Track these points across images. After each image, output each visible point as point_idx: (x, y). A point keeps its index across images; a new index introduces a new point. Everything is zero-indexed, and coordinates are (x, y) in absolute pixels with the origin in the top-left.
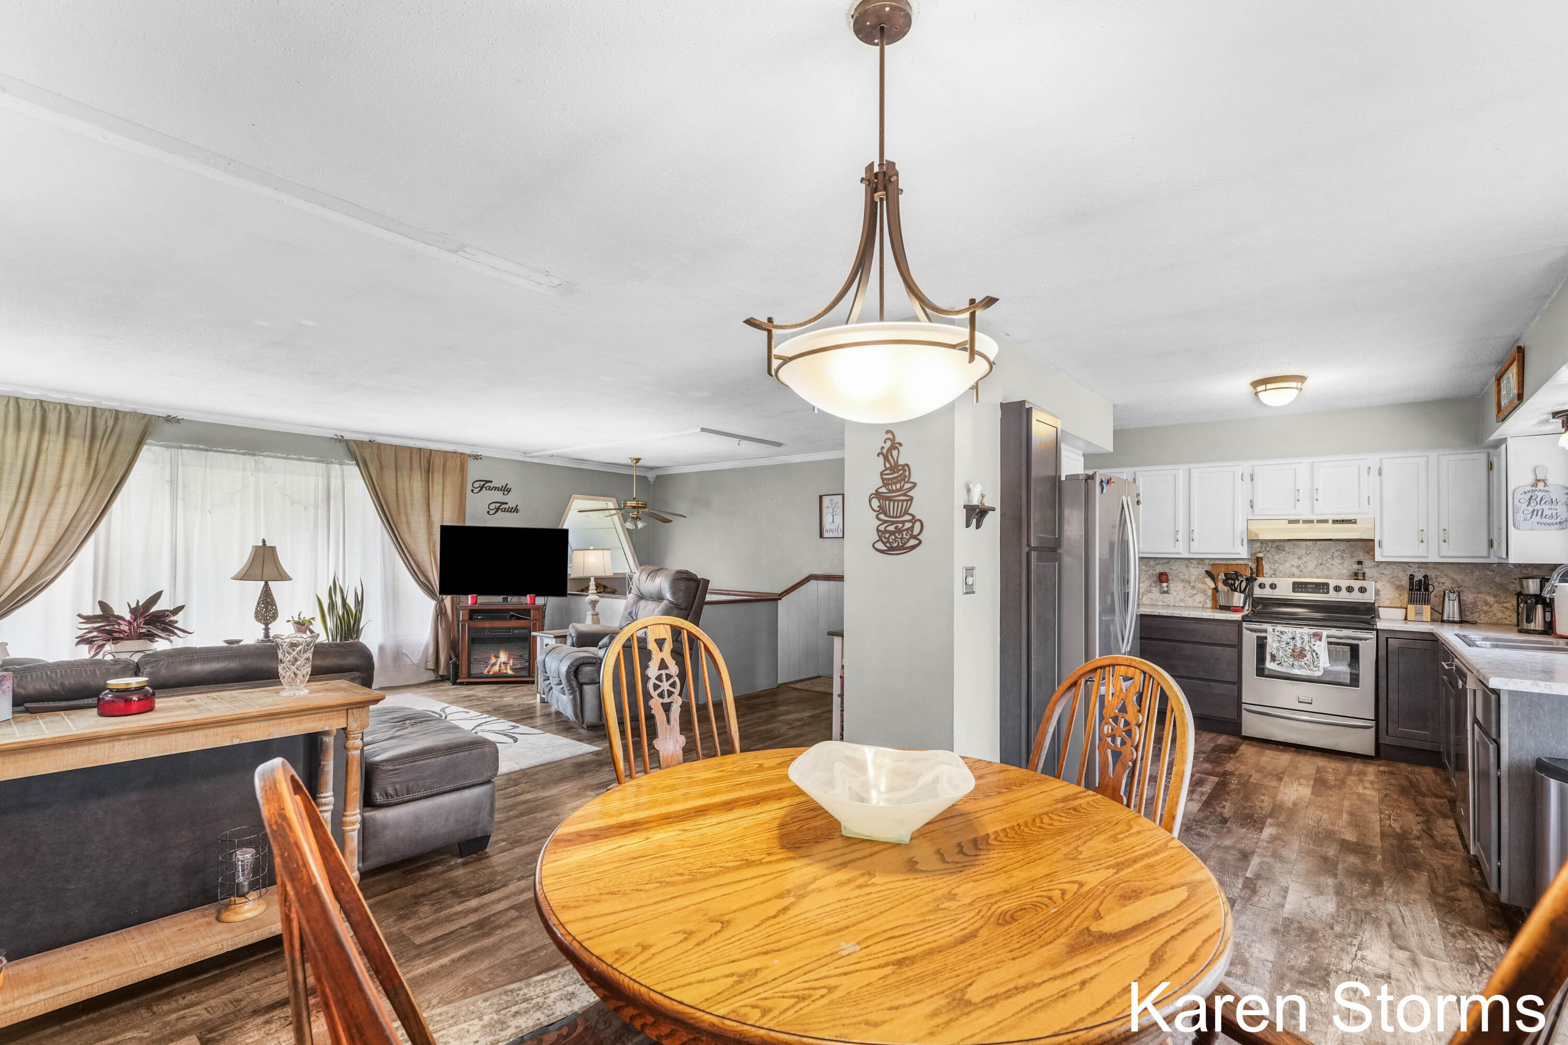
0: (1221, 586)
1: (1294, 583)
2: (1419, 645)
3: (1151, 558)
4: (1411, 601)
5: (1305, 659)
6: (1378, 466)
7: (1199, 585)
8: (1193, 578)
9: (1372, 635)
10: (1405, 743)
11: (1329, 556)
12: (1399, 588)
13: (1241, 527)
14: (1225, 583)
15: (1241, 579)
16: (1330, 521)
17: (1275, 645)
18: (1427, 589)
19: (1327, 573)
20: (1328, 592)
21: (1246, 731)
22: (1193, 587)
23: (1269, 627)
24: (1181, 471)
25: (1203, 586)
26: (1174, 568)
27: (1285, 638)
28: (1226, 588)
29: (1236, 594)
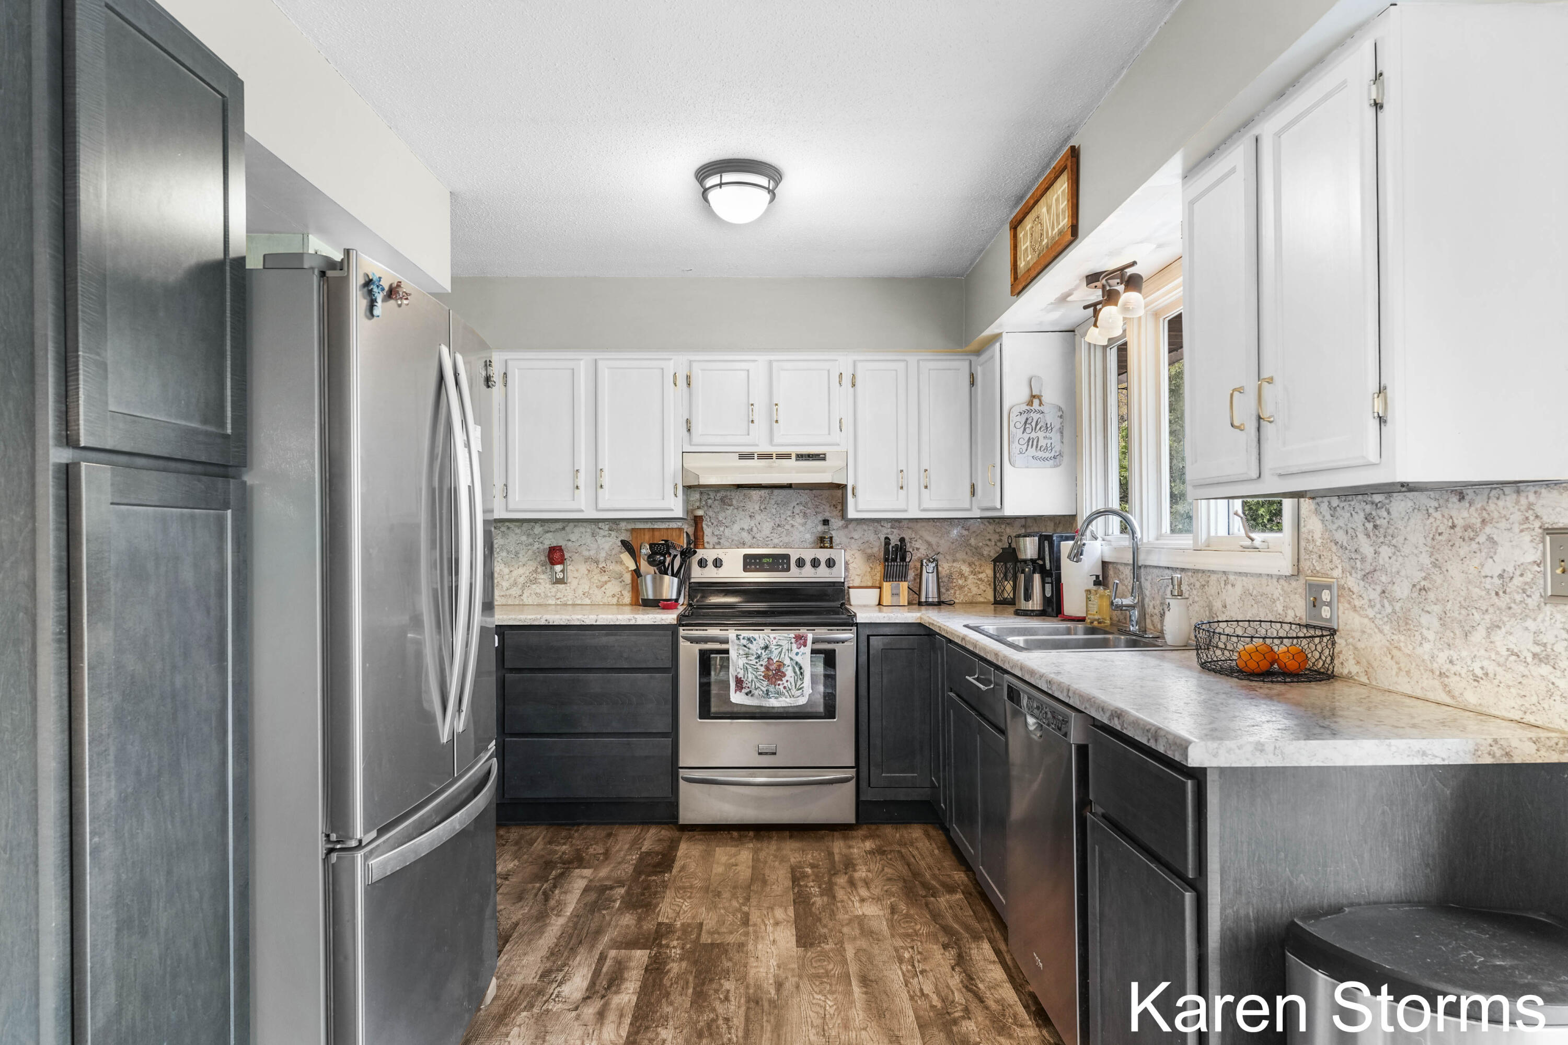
0: (644, 566)
1: (747, 557)
2: (905, 643)
3: (536, 521)
4: (887, 577)
5: (786, 678)
6: (851, 372)
7: (612, 567)
8: (603, 555)
9: (849, 634)
10: (890, 795)
11: (789, 513)
12: (870, 558)
13: (673, 463)
14: (651, 560)
15: (673, 552)
16: (794, 457)
17: (742, 661)
18: (903, 559)
19: (786, 539)
20: (788, 569)
21: (687, 815)
22: (603, 570)
23: (731, 634)
24: (583, 362)
25: (618, 568)
26: (573, 537)
27: (755, 648)
28: (652, 569)
29: (667, 578)
